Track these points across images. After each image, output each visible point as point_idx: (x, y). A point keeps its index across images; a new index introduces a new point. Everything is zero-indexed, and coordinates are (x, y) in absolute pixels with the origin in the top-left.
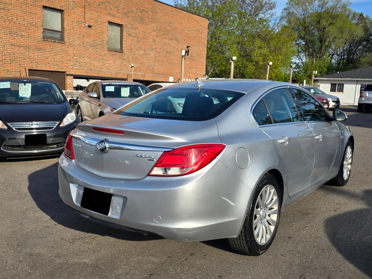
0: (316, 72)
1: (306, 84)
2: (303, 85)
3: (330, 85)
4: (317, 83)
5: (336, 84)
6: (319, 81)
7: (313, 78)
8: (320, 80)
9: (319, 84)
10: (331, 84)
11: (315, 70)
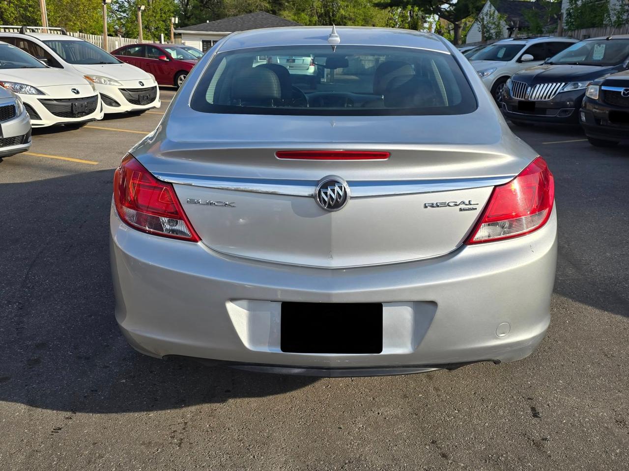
0: (177, 19)
1: (164, 41)
2: (161, 42)
3: (201, 43)
4: (179, 39)
5: (210, 42)
6: (182, 35)
7: (173, 30)
8: (184, 34)
9: (183, 42)
10: (203, 42)
11: (175, 17)
